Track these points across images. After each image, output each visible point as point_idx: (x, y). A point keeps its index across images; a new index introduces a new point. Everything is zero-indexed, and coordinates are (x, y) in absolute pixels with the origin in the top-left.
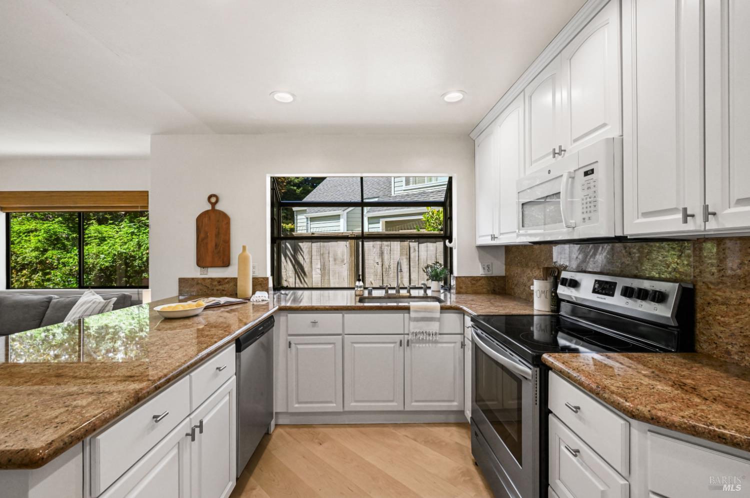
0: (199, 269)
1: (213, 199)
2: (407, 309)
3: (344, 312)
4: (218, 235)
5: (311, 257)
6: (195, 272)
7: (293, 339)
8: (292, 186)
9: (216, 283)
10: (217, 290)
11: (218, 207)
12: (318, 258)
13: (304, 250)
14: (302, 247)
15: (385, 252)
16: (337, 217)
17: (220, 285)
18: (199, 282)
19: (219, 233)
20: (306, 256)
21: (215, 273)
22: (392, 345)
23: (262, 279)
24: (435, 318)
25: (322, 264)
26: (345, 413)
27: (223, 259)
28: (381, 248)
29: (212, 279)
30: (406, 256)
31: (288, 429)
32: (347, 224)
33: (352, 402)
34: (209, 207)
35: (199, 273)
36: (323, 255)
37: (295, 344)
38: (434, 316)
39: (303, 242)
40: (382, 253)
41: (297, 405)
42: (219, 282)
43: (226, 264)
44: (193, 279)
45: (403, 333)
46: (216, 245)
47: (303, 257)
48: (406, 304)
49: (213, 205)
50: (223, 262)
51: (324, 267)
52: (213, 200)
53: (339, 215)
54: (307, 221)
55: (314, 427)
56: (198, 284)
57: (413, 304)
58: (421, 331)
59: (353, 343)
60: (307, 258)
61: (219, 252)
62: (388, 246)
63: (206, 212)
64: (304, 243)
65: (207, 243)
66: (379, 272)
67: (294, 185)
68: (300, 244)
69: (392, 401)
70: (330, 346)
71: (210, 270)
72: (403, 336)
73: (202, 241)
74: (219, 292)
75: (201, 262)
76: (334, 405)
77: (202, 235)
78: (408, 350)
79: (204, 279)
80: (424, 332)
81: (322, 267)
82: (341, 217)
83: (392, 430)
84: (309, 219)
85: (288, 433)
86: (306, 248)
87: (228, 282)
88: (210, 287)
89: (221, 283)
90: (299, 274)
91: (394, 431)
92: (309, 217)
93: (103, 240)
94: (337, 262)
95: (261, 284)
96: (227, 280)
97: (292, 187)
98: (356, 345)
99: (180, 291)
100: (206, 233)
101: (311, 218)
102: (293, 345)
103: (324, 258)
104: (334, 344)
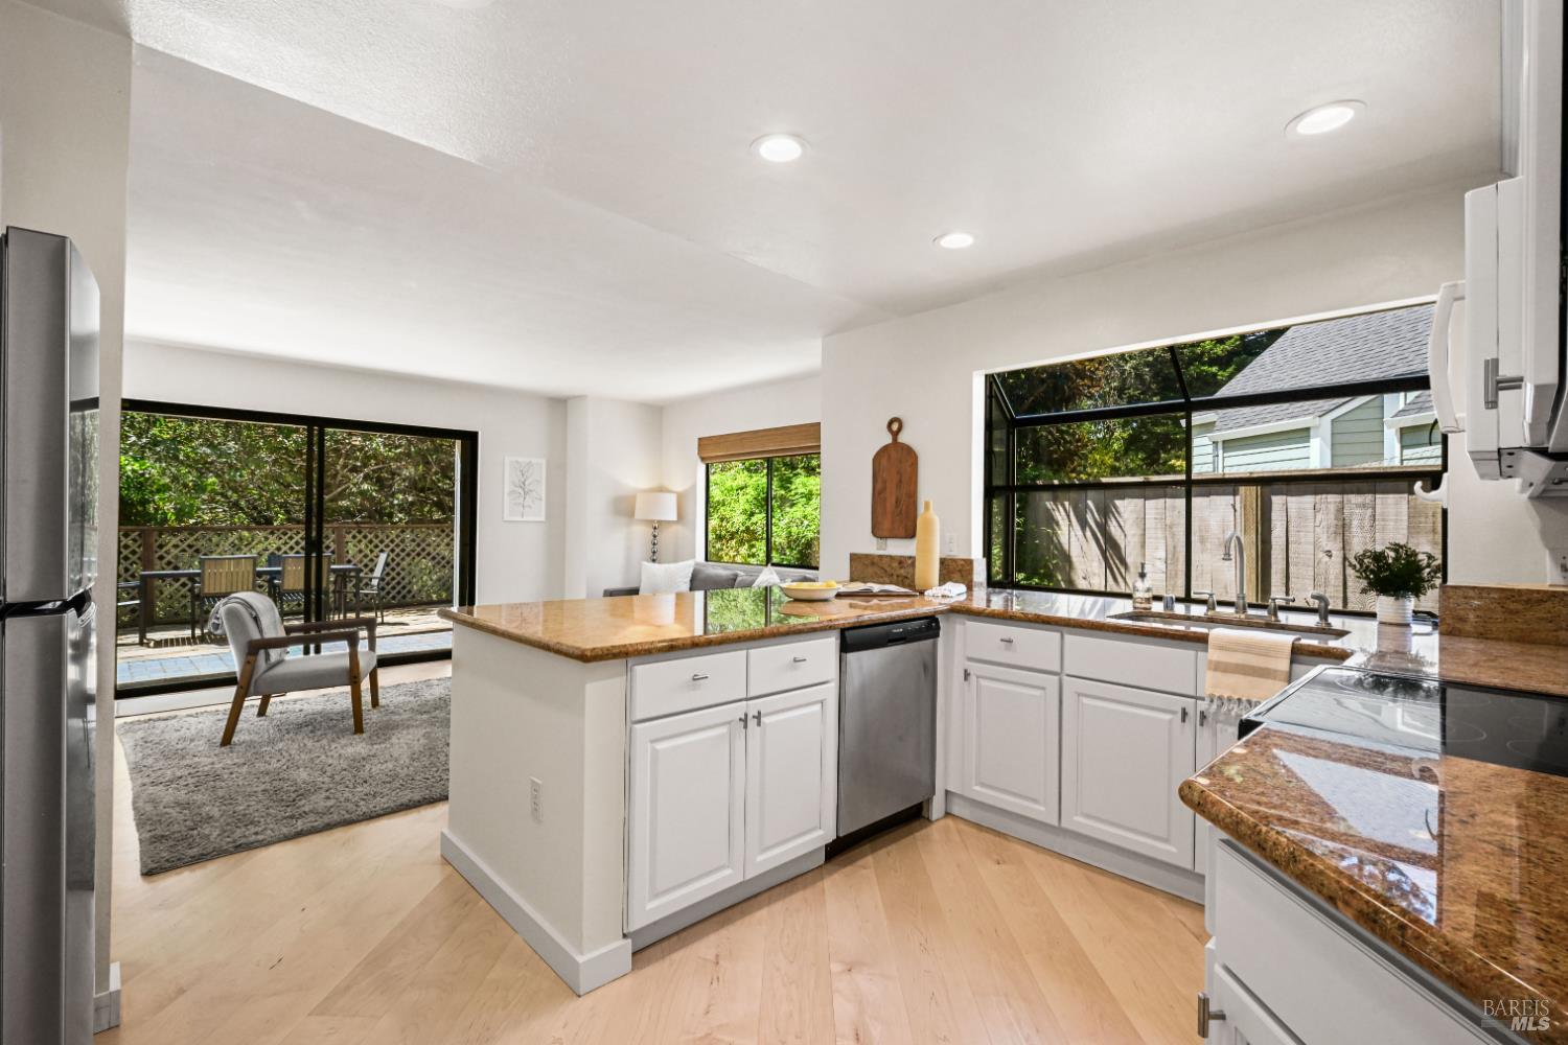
0: (874, 540)
1: (895, 425)
2: (1202, 640)
3: (1065, 629)
4: (899, 484)
5: (1141, 532)
6: (870, 546)
7: (974, 668)
8: (1204, 364)
9: (895, 565)
11: (903, 438)
12: (1160, 534)
13: (1125, 515)
14: (1121, 509)
15: (1355, 523)
16: (1303, 434)
17: (901, 568)
18: (875, 561)
19: (901, 481)
20: (1132, 531)
21: (897, 548)
22: (1167, 717)
23: (962, 562)
24: (1275, 671)
25: (1170, 548)
26: (1059, 830)
27: (906, 526)
28: (1341, 510)
29: (891, 558)
30: (1431, 537)
31: (962, 826)
32: (1332, 449)
33: (1076, 815)
34: (888, 439)
35: (875, 548)
36: (1171, 527)
37: (978, 677)
38: (1270, 666)
39: (1123, 498)
40: (1344, 525)
41: (977, 788)
42: (900, 563)
43: (911, 532)
44: (867, 556)
45: (1192, 693)
46: (898, 501)
47: (1123, 531)
48: (1204, 630)
49: (895, 434)
50: (906, 531)
51: (1174, 555)
52: (895, 427)
53: (1308, 429)
54: (1216, 448)
55: (1006, 839)
56: (873, 564)
57: (1218, 633)
58: (1236, 697)
59: (1079, 695)
60: (1134, 535)
61: (901, 513)
62: (1364, 506)
63: (885, 449)
64: (1127, 501)
65: (885, 499)
66: (1332, 577)
67: (1211, 363)
68: (1118, 502)
69: (1166, 840)
70: (1038, 693)
71: (890, 542)
72: (1193, 700)
73: (879, 495)
75: (877, 531)
76: (1042, 809)
77: (879, 486)
78: (1204, 734)
79: (881, 556)
80: (1244, 699)
81: (1170, 556)
82: (1312, 432)
83: (1160, 902)
84: (1220, 445)
85: (959, 832)
86: (1131, 512)
87: (912, 564)
89: (903, 564)
90: (1115, 569)
91: (1163, 906)
92: (1220, 440)
93: (809, 496)
94: (1209, 546)
95: (960, 571)
96: (910, 561)
97: (1206, 368)
98: (1086, 701)
99: (851, 573)
100: (885, 482)
101: (1224, 442)
102: (973, 678)
103: (1173, 535)
104: (1043, 689)
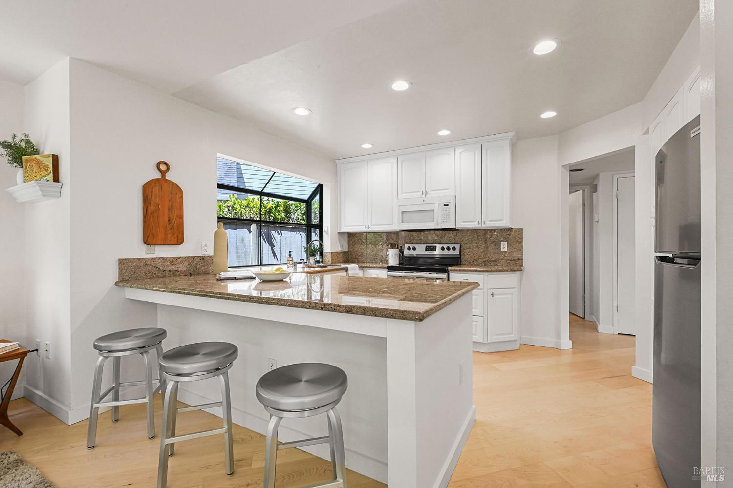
0: (146, 247)
1: (163, 167)
4: (171, 209)
6: (138, 251)
10: (170, 271)
11: (168, 176)
17: (172, 265)
18: (148, 263)
19: (171, 206)
21: (164, 252)
27: (177, 236)
34: (158, 176)
35: (147, 253)
43: (180, 241)
44: (139, 259)
46: (169, 220)
49: (163, 173)
56: (146, 265)
61: (172, 228)
63: (155, 181)
65: (158, 217)
71: (157, 248)
73: (152, 214)
74: (172, 272)
75: (149, 239)
87: (182, 262)
88: (161, 268)
89: (174, 263)
96: (180, 259)
99: (120, 275)
